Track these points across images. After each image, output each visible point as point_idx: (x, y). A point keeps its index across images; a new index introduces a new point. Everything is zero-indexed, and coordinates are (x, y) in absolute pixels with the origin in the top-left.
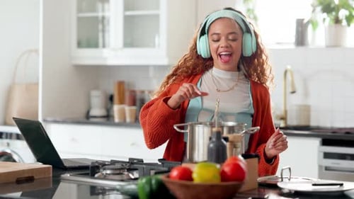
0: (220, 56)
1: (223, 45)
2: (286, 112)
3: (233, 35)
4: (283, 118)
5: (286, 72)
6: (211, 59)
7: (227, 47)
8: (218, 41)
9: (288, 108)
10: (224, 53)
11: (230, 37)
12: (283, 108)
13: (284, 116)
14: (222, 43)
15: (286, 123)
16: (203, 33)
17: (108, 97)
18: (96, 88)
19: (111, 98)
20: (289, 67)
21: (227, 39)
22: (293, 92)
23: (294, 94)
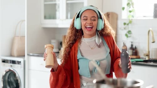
0: (86, 28)
1: (89, 22)
2: (149, 52)
3: (94, 18)
4: (148, 55)
5: (149, 31)
6: (81, 29)
7: (91, 23)
8: (86, 20)
9: (150, 50)
10: (89, 26)
11: (93, 19)
12: (147, 50)
13: (148, 54)
14: (89, 21)
15: (149, 58)
16: (78, 17)
17: (60, 43)
18: (54, 39)
19: (61, 44)
20: (151, 29)
21: (91, 20)
22: (153, 42)
23: (154, 43)
